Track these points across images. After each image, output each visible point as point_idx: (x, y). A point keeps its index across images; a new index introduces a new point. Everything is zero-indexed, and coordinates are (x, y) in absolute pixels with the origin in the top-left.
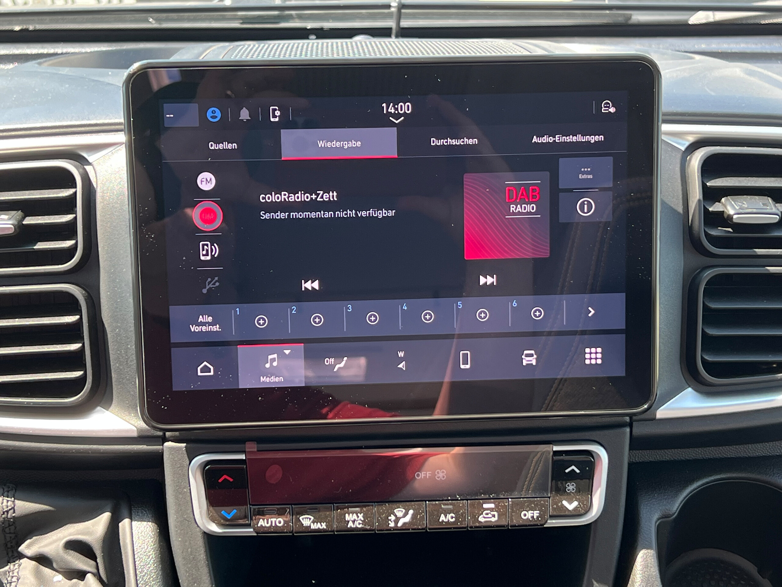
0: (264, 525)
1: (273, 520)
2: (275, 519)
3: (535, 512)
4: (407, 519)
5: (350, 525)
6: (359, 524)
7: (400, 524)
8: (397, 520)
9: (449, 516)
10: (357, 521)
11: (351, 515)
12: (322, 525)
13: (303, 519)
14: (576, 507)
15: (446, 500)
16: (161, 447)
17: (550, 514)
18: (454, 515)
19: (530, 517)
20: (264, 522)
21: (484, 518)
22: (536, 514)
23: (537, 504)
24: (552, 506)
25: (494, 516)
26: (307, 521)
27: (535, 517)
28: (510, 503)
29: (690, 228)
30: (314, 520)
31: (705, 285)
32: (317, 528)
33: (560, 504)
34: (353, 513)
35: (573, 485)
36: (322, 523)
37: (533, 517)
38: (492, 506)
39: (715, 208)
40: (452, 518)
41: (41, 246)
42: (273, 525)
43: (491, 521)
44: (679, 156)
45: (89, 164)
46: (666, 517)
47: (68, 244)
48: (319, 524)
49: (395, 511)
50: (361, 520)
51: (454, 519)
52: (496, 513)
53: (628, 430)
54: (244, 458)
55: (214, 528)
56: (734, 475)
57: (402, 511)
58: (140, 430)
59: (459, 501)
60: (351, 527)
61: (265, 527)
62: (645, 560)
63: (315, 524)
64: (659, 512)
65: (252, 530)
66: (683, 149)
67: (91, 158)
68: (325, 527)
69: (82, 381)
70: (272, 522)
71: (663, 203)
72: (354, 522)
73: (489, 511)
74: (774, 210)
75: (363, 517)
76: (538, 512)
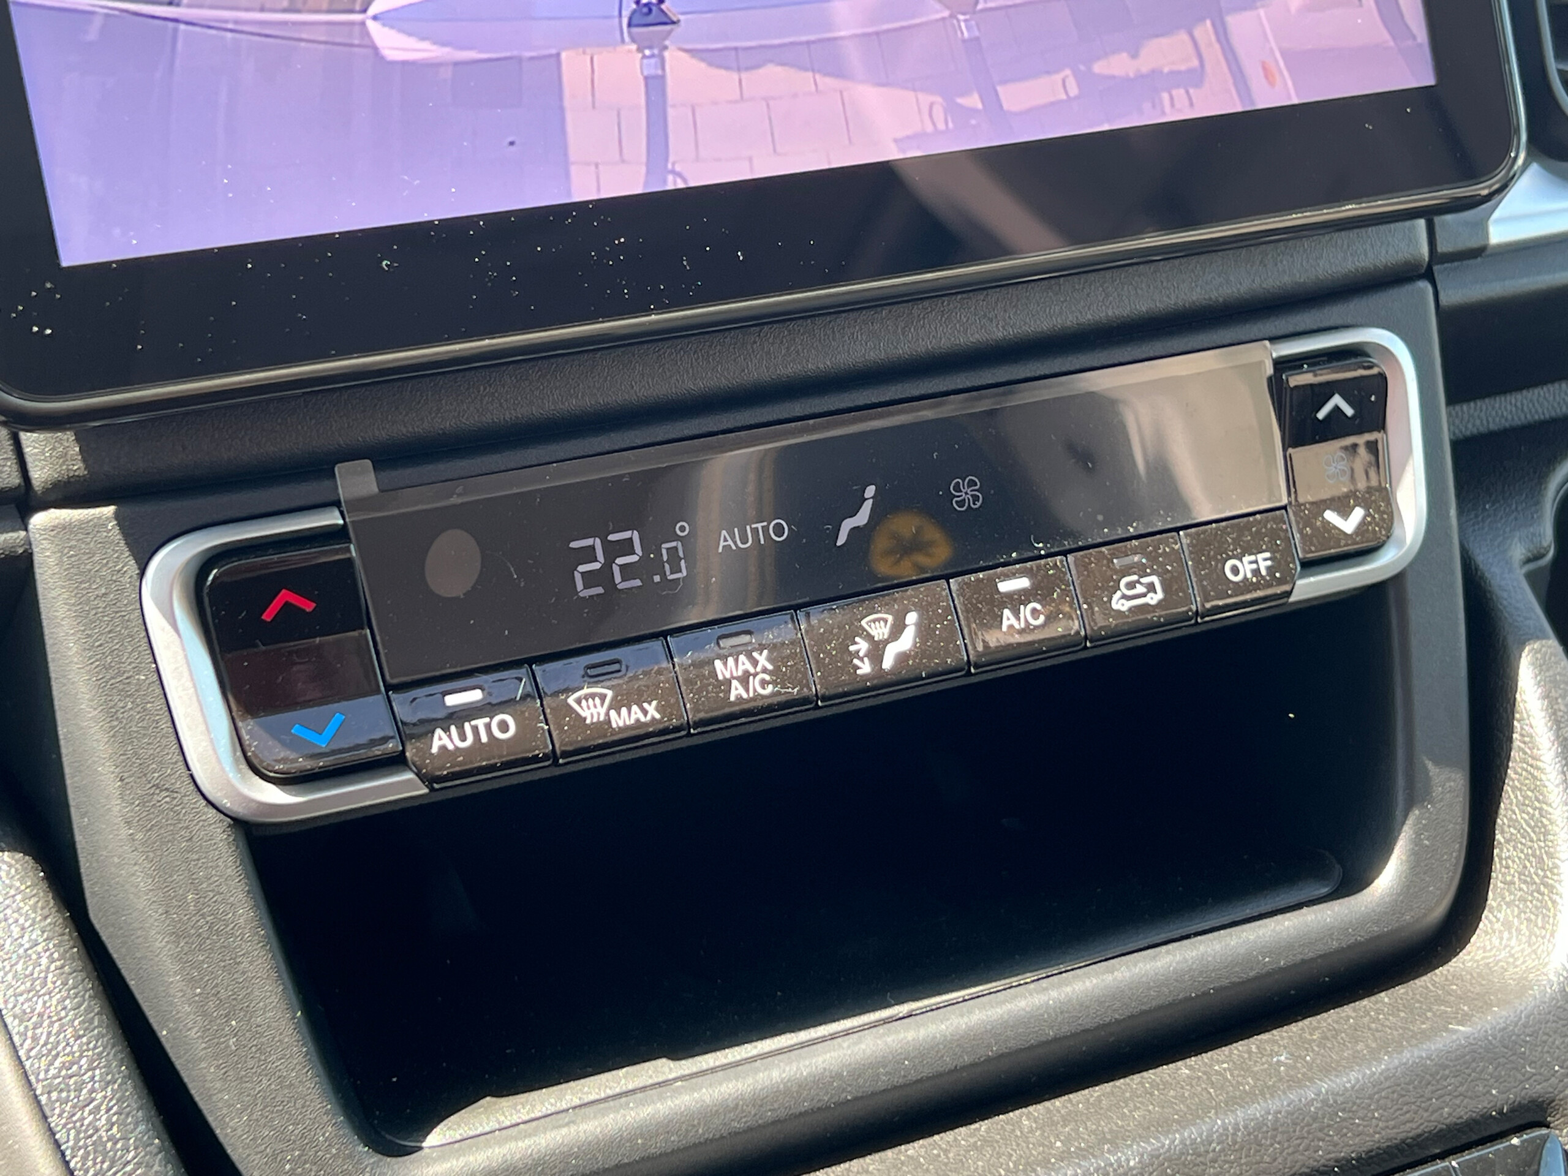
0: (451, 747)
1: (480, 723)
2: (487, 720)
3: (1260, 556)
4: (906, 641)
5: (737, 691)
6: (764, 684)
7: (888, 663)
8: (877, 651)
9: (1026, 611)
10: (755, 675)
11: (731, 660)
12: (645, 712)
14: (1363, 523)
15: (1004, 565)
16: (23, 533)
17: (1301, 556)
18: (1038, 607)
19: (1249, 575)
20: (450, 737)
21: (1124, 597)
22: (1264, 561)
23: (1258, 532)
24: (1301, 532)
25: (1151, 588)
27: (1264, 572)
28: (1185, 541)
32: (630, 723)
33: (1318, 523)
34: (735, 654)
36: (645, 705)
37: (1256, 572)
40: (1036, 615)
42: (484, 739)
48: (635, 708)
50: (765, 671)
51: (1042, 619)
52: (1154, 579)
54: (338, 522)
57: (886, 621)
59: (1043, 562)
60: (739, 698)
61: (459, 752)
63: (624, 710)
65: (409, 776)
68: (658, 716)
70: (475, 729)
72: (744, 680)
73: (1134, 577)
75: (771, 659)
76: (1267, 555)
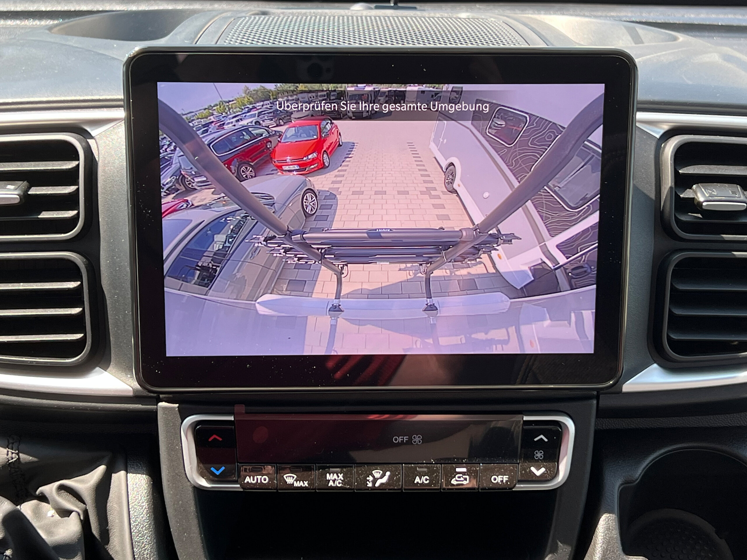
0: (250, 482)
1: (259, 477)
2: (261, 477)
3: (505, 477)
4: (384, 480)
5: (331, 483)
6: (339, 483)
7: (377, 485)
8: (375, 480)
9: (424, 479)
10: (337, 480)
11: (332, 474)
12: (304, 484)
13: (287, 477)
14: (544, 473)
15: (421, 464)
16: (156, 407)
17: (519, 479)
18: (428, 478)
19: (499, 482)
20: (250, 479)
21: (457, 481)
22: (505, 478)
23: (507, 469)
24: (521, 472)
25: (466, 479)
26: (290, 479)
27: (504, 481)
28: (481, 468)
29: (662, 213)
30: (296, 478)
31: (674, 267)
32: (299, 486)
33: (528, 470)
34: (333, 473)
35: (541, 452)
36: (305, 482)
37: (502, 481)
38: (464, 470)
39: (687, 194)
40: (426, 480)
41: (45, 215)
42: (259, 482)
43: (462, 485)
44: (654, 143)
45: (92, 137)
46: (628, 483)
47: (71, 214)
48: (301, 482)
49: (373, 472)
50: (341, 479)
51: (428, 481)
52: (467, 477)
53: (595, 402)
54: (233, 419)
55: (204, 483)
56: (695, 444)
57: (380, 473)
58: (135, 391)
59: (433, 465)
60: (331, 486)
61: (251, 483)
62: (607, 523)
63: (298, 482)
64: (622, 479)
65: (239, 486)
66: (658, 136)
67: (94, 132)
68: (307, 485)
69: (81, 343)
70: (257, 479)
71: (636, 188)
72: (334, 481)
73: (461, 475)
74: (742, 198)
75: (343, 477)
76: (507, 476)
